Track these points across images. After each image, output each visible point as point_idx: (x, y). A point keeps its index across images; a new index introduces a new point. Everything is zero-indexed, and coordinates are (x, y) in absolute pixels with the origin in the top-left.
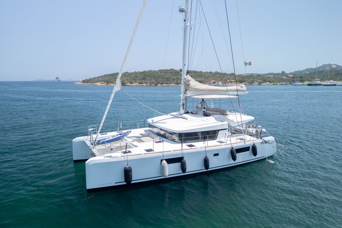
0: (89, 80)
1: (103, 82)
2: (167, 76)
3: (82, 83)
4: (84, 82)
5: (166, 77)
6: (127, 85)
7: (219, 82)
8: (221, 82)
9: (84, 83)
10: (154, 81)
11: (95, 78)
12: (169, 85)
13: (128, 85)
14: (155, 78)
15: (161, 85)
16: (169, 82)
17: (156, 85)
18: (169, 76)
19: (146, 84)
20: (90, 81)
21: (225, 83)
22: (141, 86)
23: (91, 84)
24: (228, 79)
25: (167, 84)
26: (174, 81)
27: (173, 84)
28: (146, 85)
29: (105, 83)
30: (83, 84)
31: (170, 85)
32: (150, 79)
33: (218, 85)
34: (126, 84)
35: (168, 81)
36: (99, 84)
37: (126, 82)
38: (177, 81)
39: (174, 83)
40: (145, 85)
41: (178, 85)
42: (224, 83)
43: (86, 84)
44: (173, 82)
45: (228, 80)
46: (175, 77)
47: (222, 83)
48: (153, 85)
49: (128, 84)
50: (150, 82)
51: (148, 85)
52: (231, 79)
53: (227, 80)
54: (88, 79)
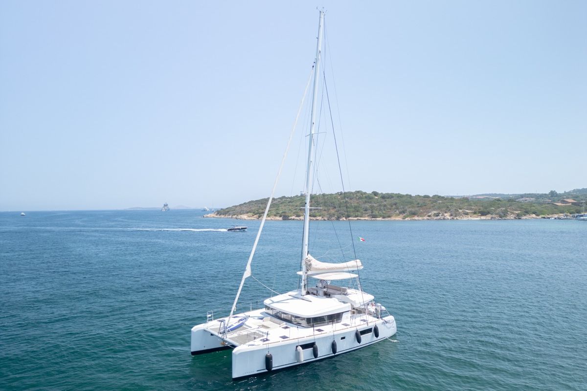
0: (227, 210)
1: (250, 214)
2: (354, 203)
3: (217, 214)
4: (220, 212)
5: (353, 205)
6: (291, 219)
7: (446, 214)
8: (449, 214)
9: (220, 215)
10: (332, 211)
11: (236, 206)
12: (359, 218)
13: (293, 219)
14: (335, 208)
15: (346, 218)
16: (359, 213)
17: (338, 218)
18: (358, 203)
19: (323, 217)
20: (228, 212)
21: (456, 216)
22: (313, 220)
23: (230, 216)
24: (460, 209)
25: (356, 217)
26: (368, 212)
27: (365, 217)
28: (323, 219)
29: (255, 216)
30: (218, 216)
31: (362, 218)
32: (326, 208)
33: (444, 219)
34: (289, 217)
35: (357, 211)
36: (245, 217)
37: (290, 215)
38: (372, 213)
39: (366, 215)
40: (319, 218)
41: (375, 219)
42: (454, 215)
43: (222, 216)
44: (365, 213)
45: (460, 211)
46: (368, 205)
47: (451, 215)
48: (333, 218)
49: (293, 217)
50: (328, 214)
51: (326, 219)
52: (464, 209)
53: (458, 211)
54: (224, 207)
